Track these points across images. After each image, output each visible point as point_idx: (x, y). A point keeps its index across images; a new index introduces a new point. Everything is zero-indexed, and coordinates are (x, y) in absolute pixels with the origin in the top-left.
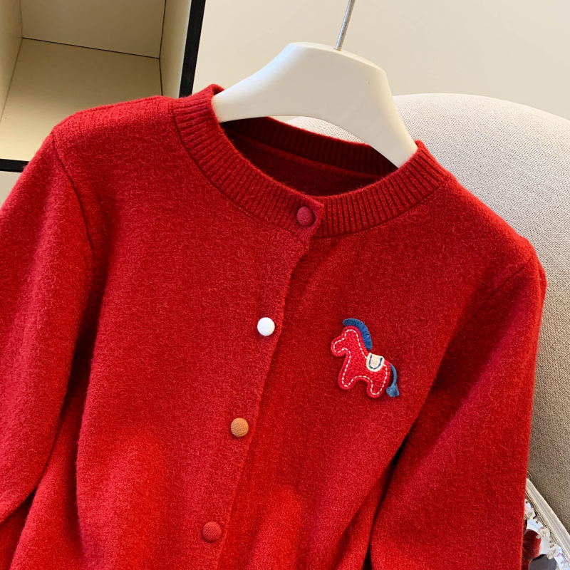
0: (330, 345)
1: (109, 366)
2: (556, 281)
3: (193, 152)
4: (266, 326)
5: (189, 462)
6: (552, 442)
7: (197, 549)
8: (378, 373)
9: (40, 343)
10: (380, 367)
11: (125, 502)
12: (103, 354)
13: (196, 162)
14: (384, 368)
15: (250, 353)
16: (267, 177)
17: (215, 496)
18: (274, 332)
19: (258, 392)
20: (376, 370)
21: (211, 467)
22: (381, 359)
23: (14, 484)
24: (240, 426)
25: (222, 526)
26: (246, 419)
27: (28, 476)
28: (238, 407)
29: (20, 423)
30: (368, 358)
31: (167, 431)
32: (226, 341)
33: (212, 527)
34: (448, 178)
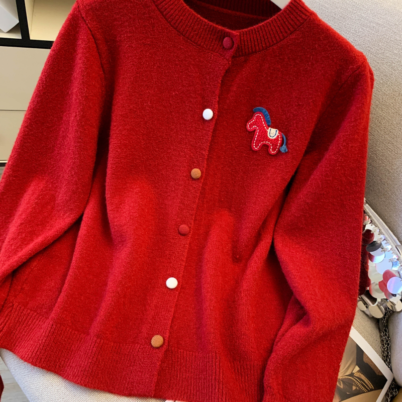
0: (246, 125)
1: (120, 140)
2: (382, 82)
3: (160, 7)
4: (208, 114)
5: (169, 194)
6: (381, 180)
7: (176, 239)
8: (275, 139)
9: (79, 128)
10: (276, 135)
11: (135, 213)
12: (116, 133)
13: (162, 13)
14: (278, 136)
15: (199, 131)
16: (204, 20)
17: (185, 211)
18: (213, 117)
19: (206, 153)
20: (274, 138)
21: (182, 196)
22: (276, 131)
23: (72, 209)
24: (196, 173)
25: (190, 227)
26: (200, 169)
27: (78, 205)
28: (194, 162)
29: (72, 175)
30: (269, 131)
31: (155, 178)
32: (185, 124)
33: (184, 228)
34: (312, 14)
